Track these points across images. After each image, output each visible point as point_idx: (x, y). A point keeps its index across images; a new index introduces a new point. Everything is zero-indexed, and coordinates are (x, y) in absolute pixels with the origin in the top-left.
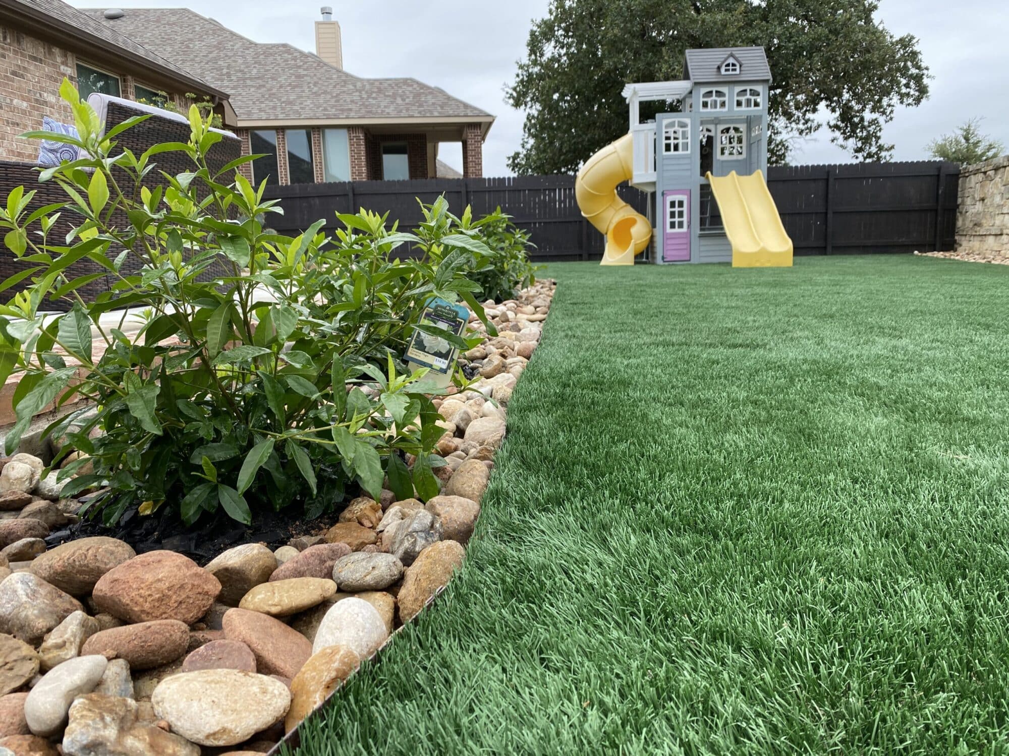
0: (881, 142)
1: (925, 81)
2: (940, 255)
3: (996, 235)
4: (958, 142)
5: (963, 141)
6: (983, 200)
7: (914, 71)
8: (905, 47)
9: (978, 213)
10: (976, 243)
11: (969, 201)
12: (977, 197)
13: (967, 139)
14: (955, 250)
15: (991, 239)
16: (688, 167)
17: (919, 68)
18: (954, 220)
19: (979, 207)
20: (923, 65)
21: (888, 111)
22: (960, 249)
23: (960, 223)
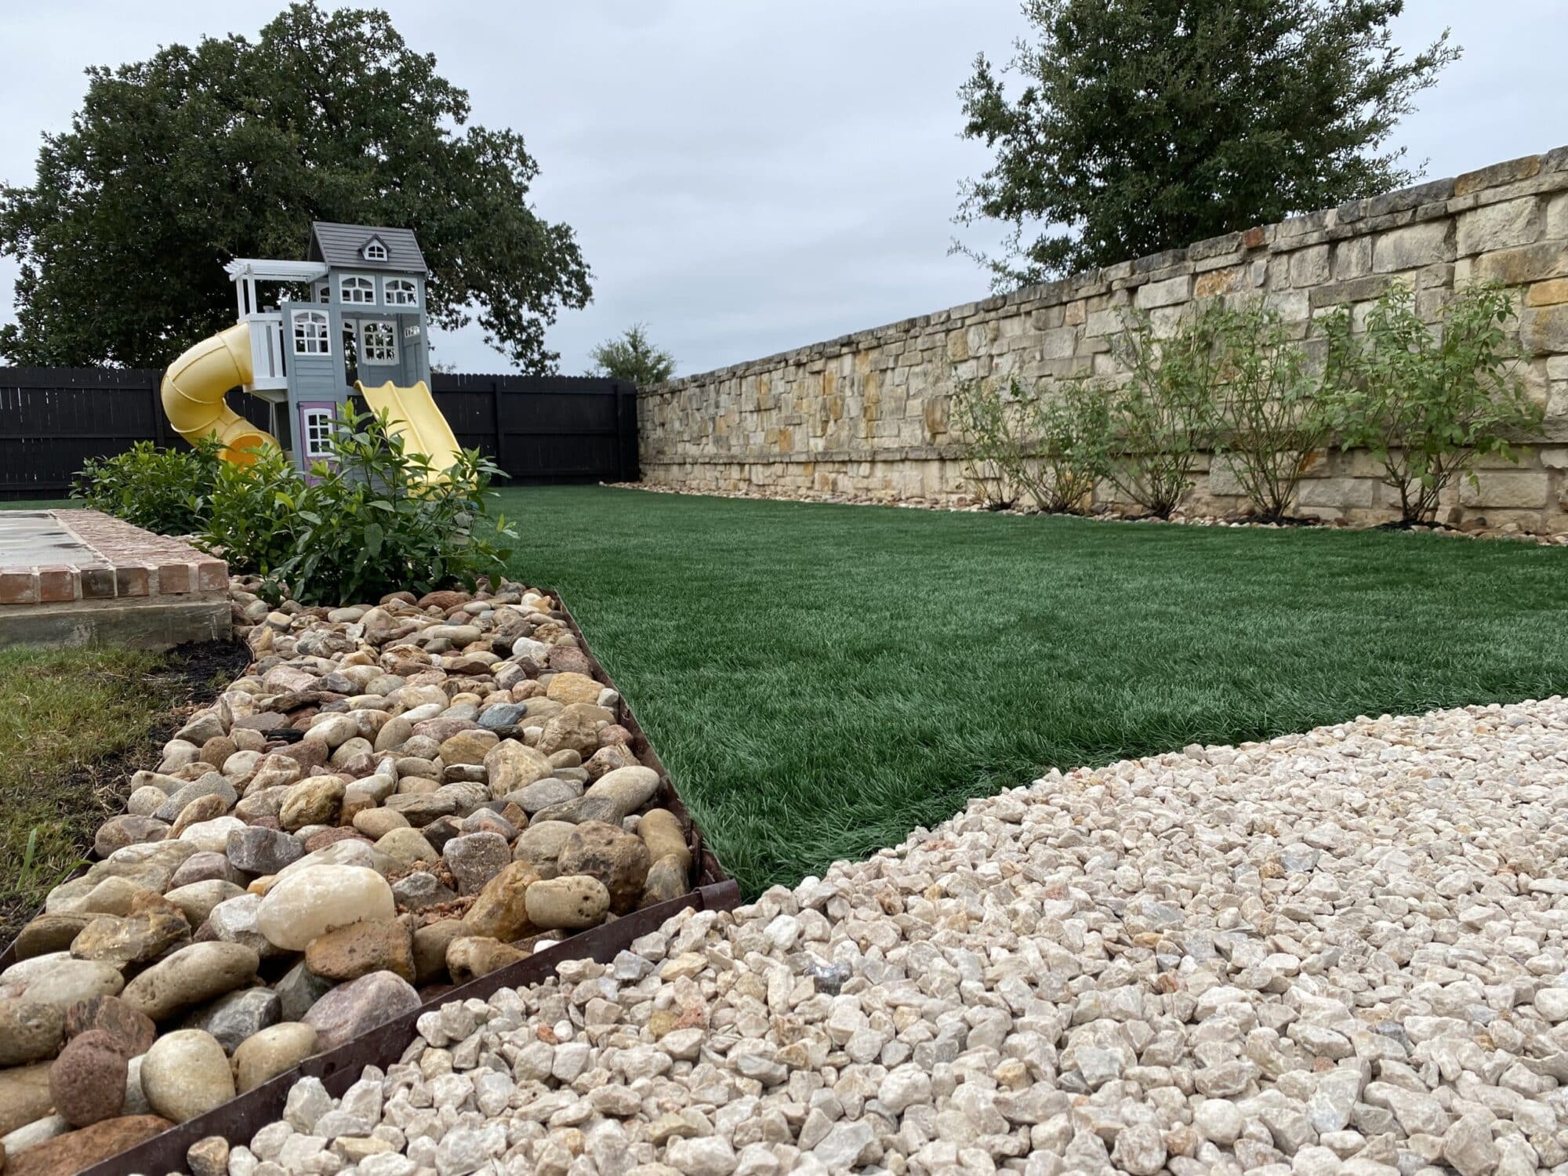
0: (544, 348)
1: (588, 280)
2: (627, 485)
3: (680, 464)
4: (625, 351)
5: (631, 349)
6: (663, 425)
7: (573, 267)
8: (560, 237)
9: (660, 440)
10: (661, 473)
11: (649, 425)
12: (657, 422)
13: (635, 348)
14: (641, 481)
15: (675, 469)
16: (330, 373)
17: (579, 264)
18: (636, 447)
19: (660, 432)
20: (584, 262)
21: (550, 311)
22: (646, 479)
23: (642, 450)
